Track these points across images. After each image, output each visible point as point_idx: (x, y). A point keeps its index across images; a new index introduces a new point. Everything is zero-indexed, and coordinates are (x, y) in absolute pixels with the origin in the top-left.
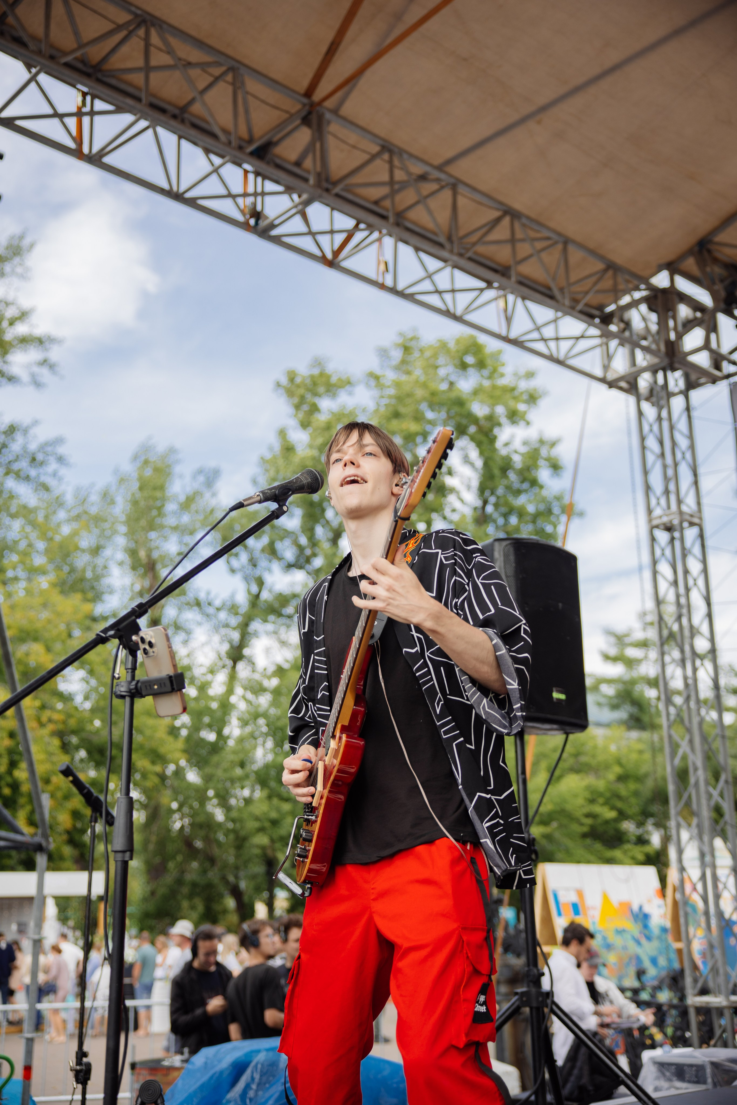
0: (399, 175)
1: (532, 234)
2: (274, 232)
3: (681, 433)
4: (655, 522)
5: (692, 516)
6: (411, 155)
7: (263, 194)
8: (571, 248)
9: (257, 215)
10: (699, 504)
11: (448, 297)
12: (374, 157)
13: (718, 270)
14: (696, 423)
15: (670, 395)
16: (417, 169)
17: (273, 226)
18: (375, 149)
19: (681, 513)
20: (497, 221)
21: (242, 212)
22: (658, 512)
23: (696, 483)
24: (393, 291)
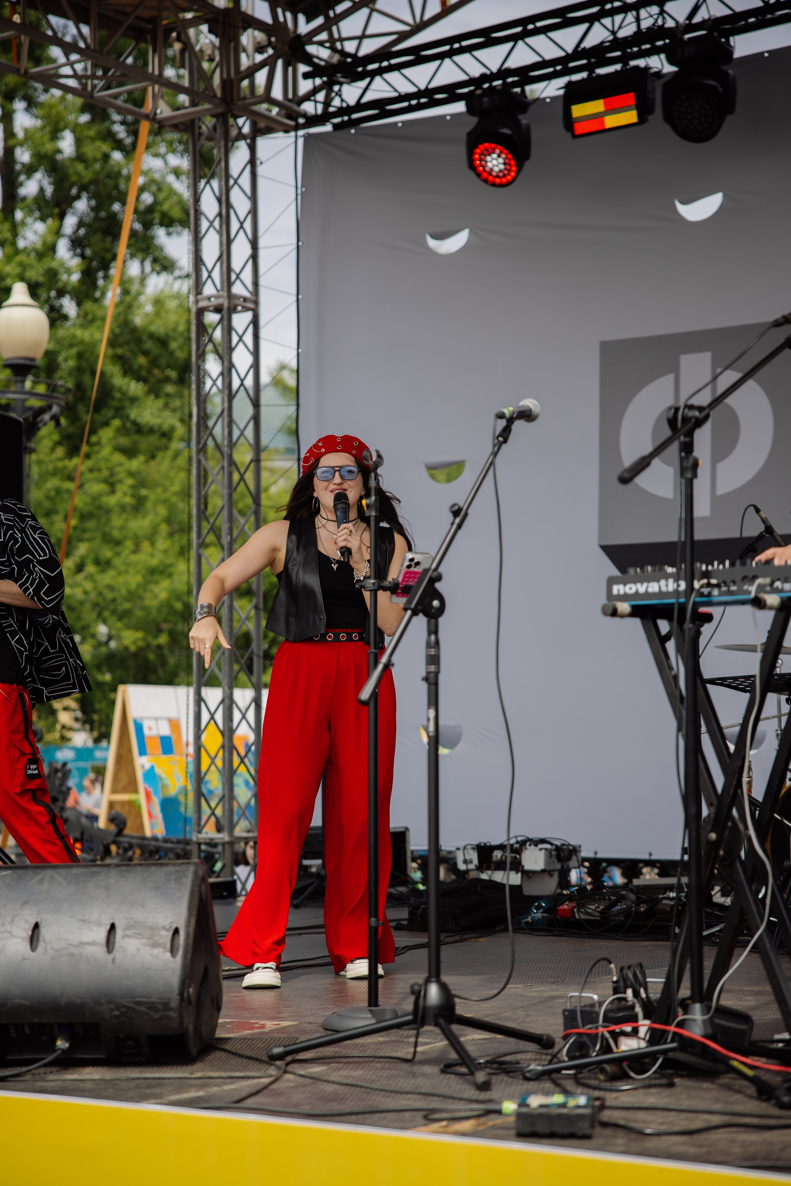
3: (242, 192)
4: (202, 304)
5: (245, 300)
10: (256, 283)
14: (261, 183)
19: (230, 296)
22: (209, 290)
23: (254, 257)
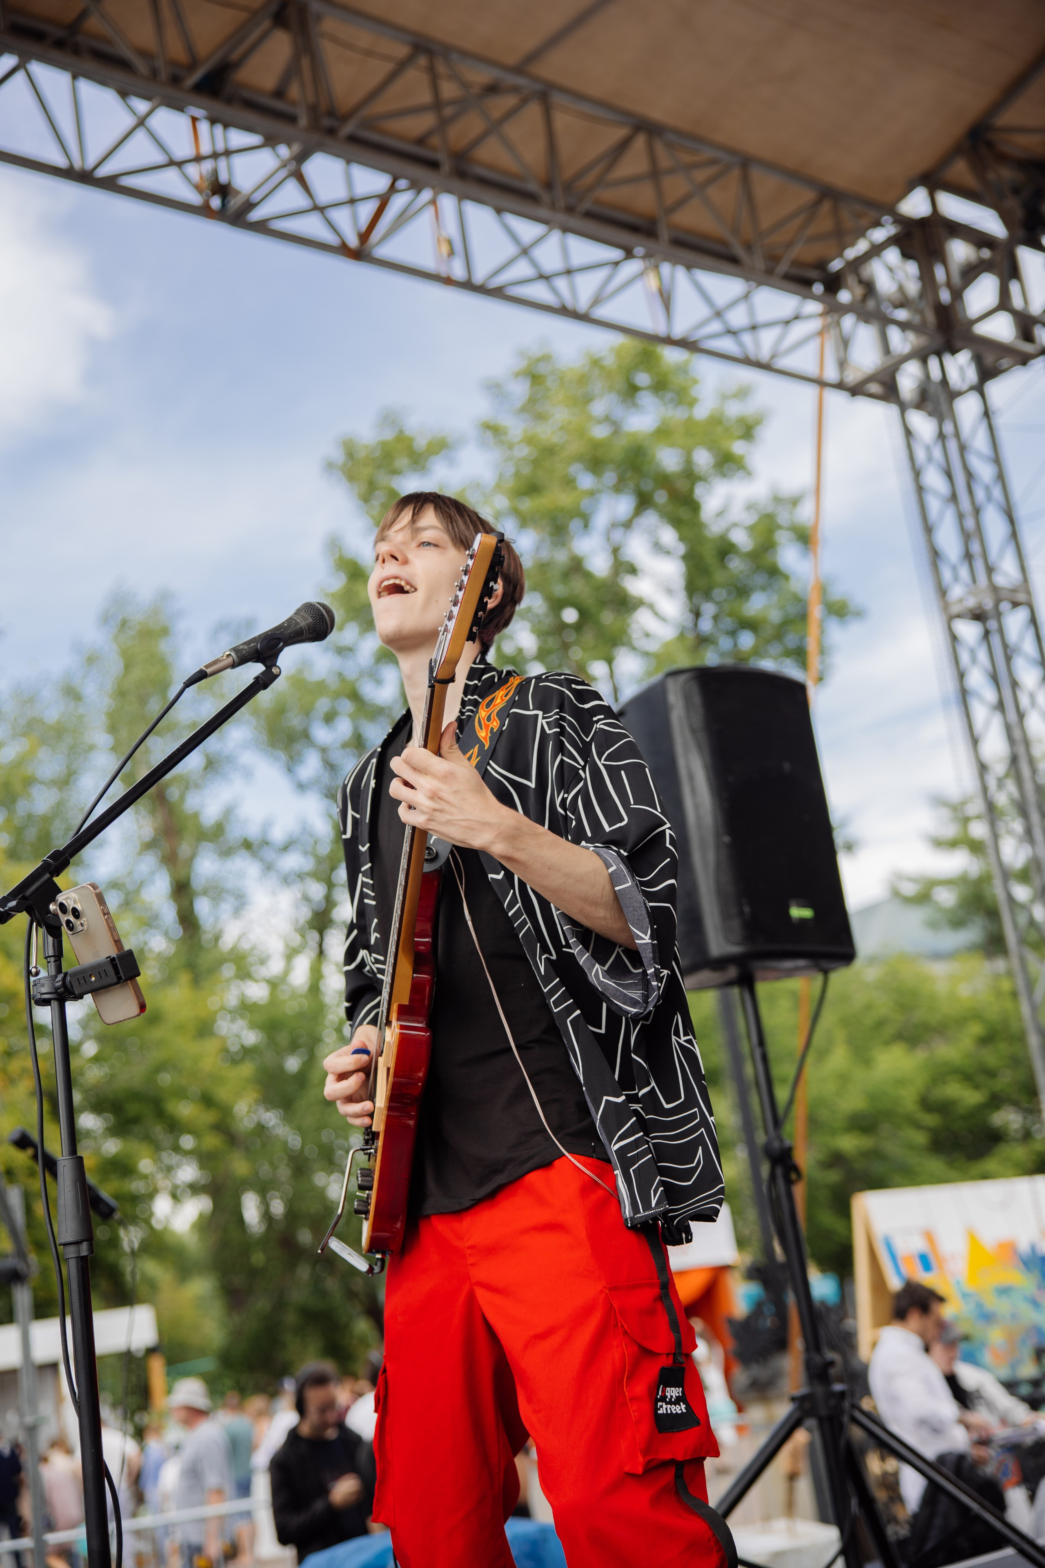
0: (449, 90)
1: (687, 158)
2: (256, 215)
3: (980, 455)
4: (955, 609)
5: (1013, 591)
6: (465, 54)
7: (228, 153)
8: (756, 174)
9: (223, 190)
10: (1023, 569)
11: (561, 283)
12: (402, 66)
13: (1007, 174)
14: (1003, 437)
15: (954, 395)
16: (481, 76)
17: (250, 206)
18: (402, 51)
19: (994, 589)
20: (623, 146)
21: (198, 188)
22: (957, 592)
23: (1014, 535)
24: (468, 285)
